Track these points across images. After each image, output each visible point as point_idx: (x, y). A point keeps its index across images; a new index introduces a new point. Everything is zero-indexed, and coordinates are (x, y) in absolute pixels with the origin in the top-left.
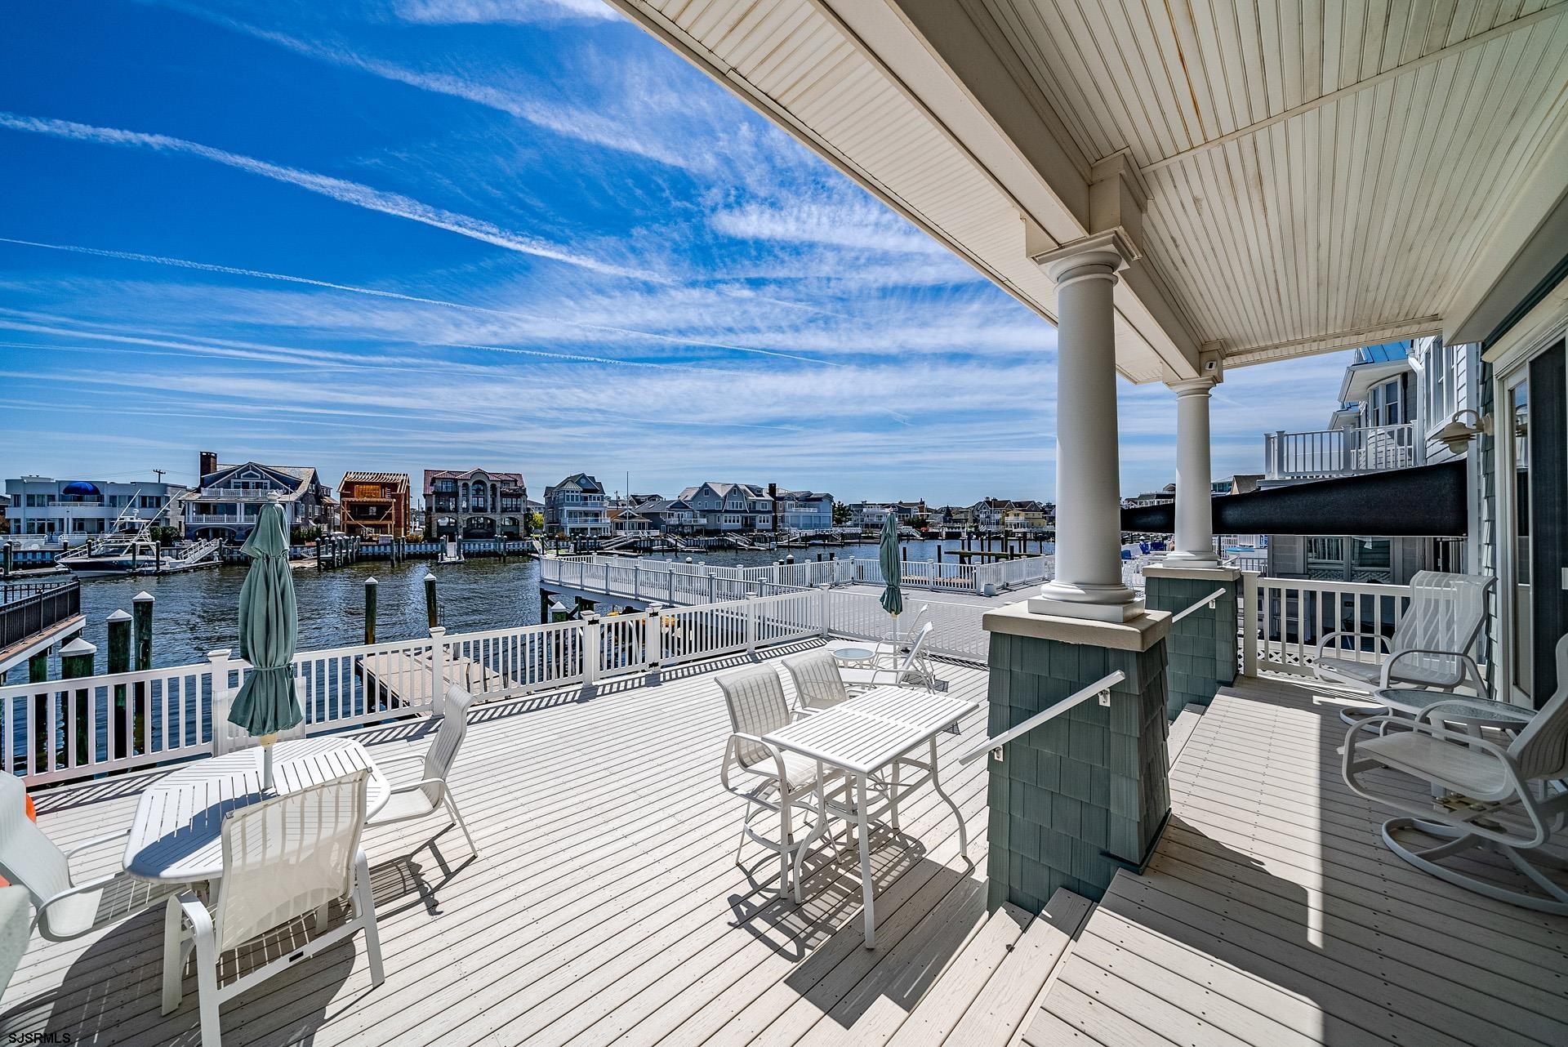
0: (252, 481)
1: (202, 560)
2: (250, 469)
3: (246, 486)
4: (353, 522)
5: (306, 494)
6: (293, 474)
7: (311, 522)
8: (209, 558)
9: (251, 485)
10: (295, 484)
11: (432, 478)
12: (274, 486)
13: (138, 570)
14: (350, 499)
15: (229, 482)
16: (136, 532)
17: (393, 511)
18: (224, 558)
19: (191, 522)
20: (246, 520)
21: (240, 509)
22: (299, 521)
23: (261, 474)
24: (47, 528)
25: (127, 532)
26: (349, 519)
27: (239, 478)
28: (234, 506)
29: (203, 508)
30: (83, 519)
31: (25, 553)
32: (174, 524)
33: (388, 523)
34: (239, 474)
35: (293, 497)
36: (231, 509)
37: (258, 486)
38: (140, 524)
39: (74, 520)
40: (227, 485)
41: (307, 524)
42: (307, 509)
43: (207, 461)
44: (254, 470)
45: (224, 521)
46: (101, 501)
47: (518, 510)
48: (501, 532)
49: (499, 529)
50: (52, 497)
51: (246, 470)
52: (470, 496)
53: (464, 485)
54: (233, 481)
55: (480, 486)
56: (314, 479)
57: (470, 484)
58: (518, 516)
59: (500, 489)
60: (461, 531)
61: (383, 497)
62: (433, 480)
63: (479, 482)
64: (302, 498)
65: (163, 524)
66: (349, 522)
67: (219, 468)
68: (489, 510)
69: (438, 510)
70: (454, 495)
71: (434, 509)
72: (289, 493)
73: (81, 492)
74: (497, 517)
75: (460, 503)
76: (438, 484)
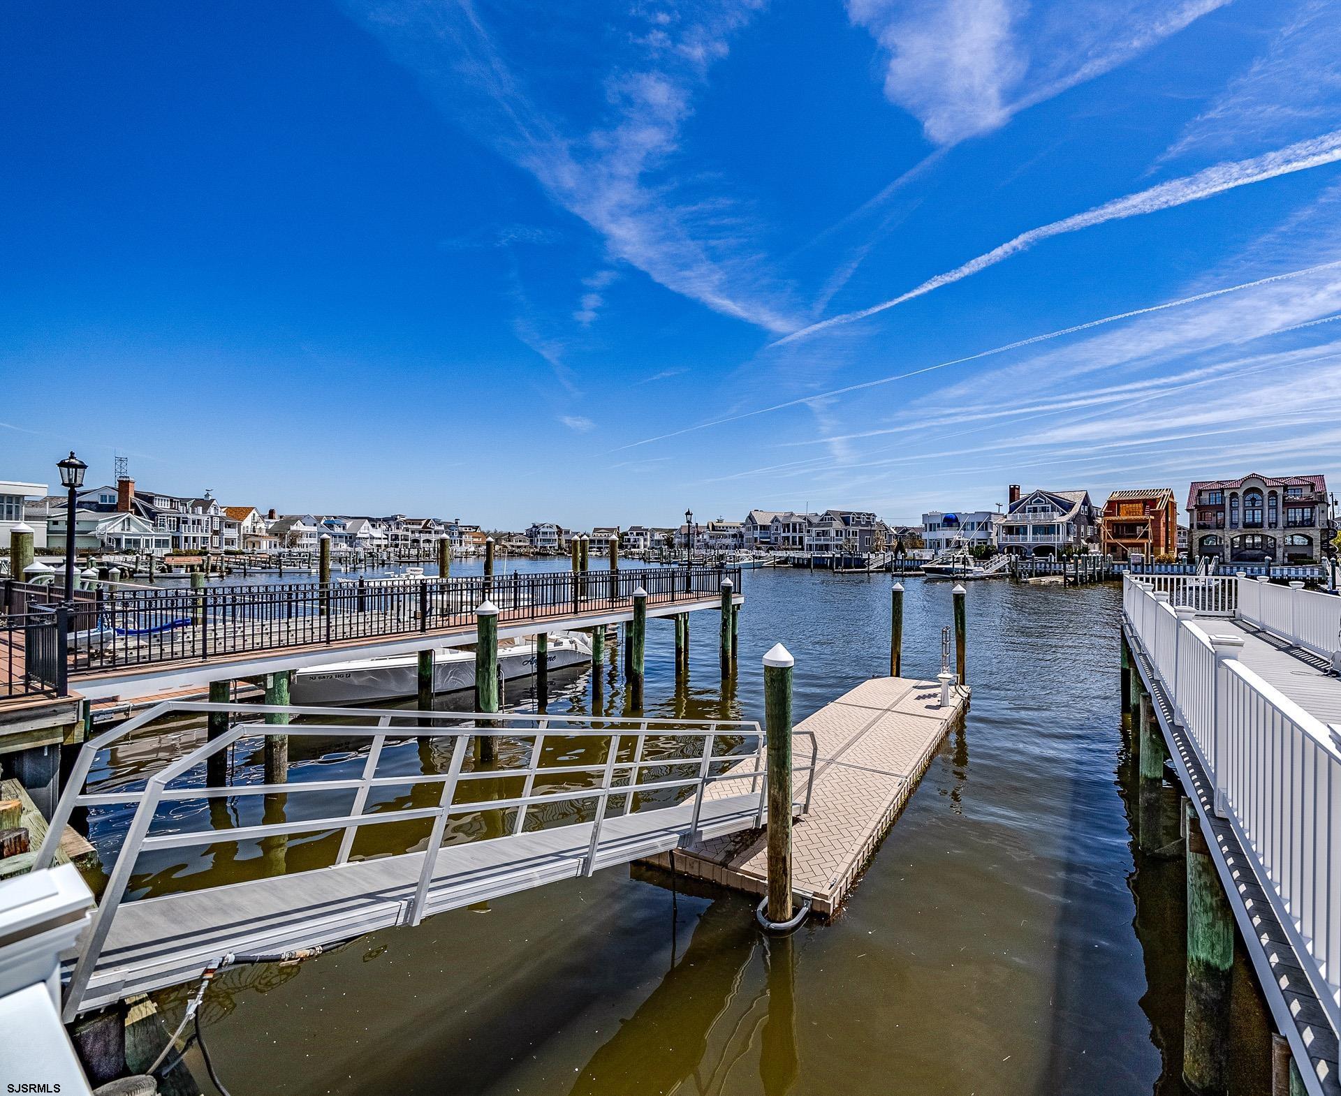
0: (1039, 506)
1: (997, 571)
2: (1039, 496)
3: (1035, 510)
4: (1113, 541)
5: (1078, 515)
6: (1069, 497)
7: (1083, 541)
8: (1002, 569)
9: (1038, 510)
10: (1069, 506)
11: (1198, 491)
12: (1054, 509)
14: (1113, 518)
15: (1025, 508)
16: (961, 547)
17: (1150, 529)
18: (1012, 570)
19: (1001, 541)
20: (1034, 539)
21: (1030, 530)
22: (1071, 539)
23: (1045, 499)
26: (1109, 538)
27: (1031, 504)
28: (1025, 528)
29: (1010, 530)
31: (921, 560)
32: (995, 542)
33: (1145, 541)
34: (1031, 500)
35: (1065, 519)
36: (1024, 530)
37: (1044, 510)
38: (964, 542)
39: (946, 539)
40: (1023, 511)
41: (1080, 543)
42: (1079, 529)
43: (1013, 492)
45: (1017, 540)
46: (959, 526)
47: (1311, 524)
48: (1284, 554)
49: (1282, 550)
50: (939, 525)
51: (1036, 496)
52: (1241, 509)
53: (1234, 495)
54: (1027, 507)
55: (1256, 495)
56: (1086, 502)
57: (1240, 493)
58: (1311, 532)
59: (1284, 497)
60: (1228, 552)
61: (1144, 514)
62: (1200, 493)
63: (1253, 490)
64: (1074, 520)
65: (989, 544)
66: (1109, 541)
67: (1021, 497)
68: (1266, 525)
69: (1200, 527)
70: (1221, 508)
71: (1195, 527)
72: (1064, 514)
73: (951, 521)
74: (1277, 534)
75: (1228, 518)
76: (1205, 496)
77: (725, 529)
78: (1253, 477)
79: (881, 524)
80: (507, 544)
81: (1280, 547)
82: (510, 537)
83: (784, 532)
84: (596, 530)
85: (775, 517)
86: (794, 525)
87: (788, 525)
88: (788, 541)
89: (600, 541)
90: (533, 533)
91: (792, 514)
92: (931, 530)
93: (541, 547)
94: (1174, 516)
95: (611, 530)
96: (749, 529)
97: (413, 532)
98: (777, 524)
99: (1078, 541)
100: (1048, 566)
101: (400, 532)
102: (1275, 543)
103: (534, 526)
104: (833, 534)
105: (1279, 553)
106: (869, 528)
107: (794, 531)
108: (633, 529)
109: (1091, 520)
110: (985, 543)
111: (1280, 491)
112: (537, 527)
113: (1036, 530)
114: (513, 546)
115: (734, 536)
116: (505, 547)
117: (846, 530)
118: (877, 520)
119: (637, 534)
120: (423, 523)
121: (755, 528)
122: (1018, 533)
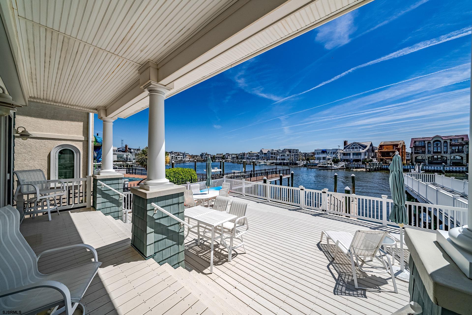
0: (354, 147)
1: (341, 167)
2: (354, 144)
3: (353, 148)
4: (382, 158)
5: (369, 149)
6: (365, 144)
7: (370, 158)
8: (343, 166)
9: (354, 148)
10: (365, 147)
11: (414, 141)
12: (360, 148)
13: (328, 168)
14: (381, 151)
15: (350, 148)
16: (329, 160)
18: (346, 167)
19: (341, 158)
20: (353, 157)
21: (352, 154)
22: (366, 157)
23: (357, 145)
24: (319, 159)
25: (328, 160)
26: (380, 157)
27: (352, 146)
29: (344, 154)
30: (324, 157)
31: (315, 163)
32: (339, 158)
35: (364, 151)
36: (350, 154)
37: (356, 148)
38: (330, 158)
39: (323, 157)
40: (349, 148)
41: (369, 158)
42: (369, 154)
43: (345, 143)
44: (355, 144)
45: (348, 157)
46: (327, 153)
47: (463, 152)
48: (450, 162)
49: (449, 161)
50: (320, 153)
51: (353, 144)
52: (432, 147)
53: (429, 143)
54: (350, 147)
55: (438, 142)
56: (371, 145)
57: (432, 142)
58: (462, 155)
59: (450, 143)
60: (427, 161)
61: (393, 149)
62: (415, 142)
63: (437, 141)
64: (367, 151)
65: (337, 158)
66: (380, 158)
67: (348, 144)
68: (443, 152)
69: (415, 153)
70: (424, 147)
71: (413, 153)
72: (363, 149)
73: (324, 152)
74: (448, 156)
75: (427, 150)
76: (417, 143)
77: (253, 154)
78: (437, 136)
79: (300, 152)
80: (196, 158)
81: (448, 160)
82: (197, 156)
83: (271, 155)
84: (217, 154)
85: (269, 151)
86: (274, 153)
87: (272, 153)
88: (273, 158)
89: (218, 157)
90: (202, 155)
91: (273, 150)
92: (317, 154)
93: (204, 159)
94: (405, 149)
95: (221, 154)
96: (261, 154)
97: (176, 155)
98: (269, 153)
99: (368, 157)
100: (359, 165)
101: (173, 156)
102: (446, 159)
103: (202, 153)
104: (286, 155)
105: (448, 162)
106: (297, 154)
107: (274, 154)
108: (227, 154)
109: (373, 151)
110: (336, 158)
111: (449, 141)
112: (203, 154)
113: (354, 154)
114: (197, 159)
115: (256, 156)
116: (195, 159)
117: (290, 154)
118: (299, 151)
119: (228, 155)
120: (178, 153)
121: (263, 154)
122: (347, 155)
